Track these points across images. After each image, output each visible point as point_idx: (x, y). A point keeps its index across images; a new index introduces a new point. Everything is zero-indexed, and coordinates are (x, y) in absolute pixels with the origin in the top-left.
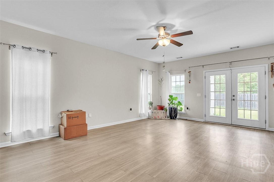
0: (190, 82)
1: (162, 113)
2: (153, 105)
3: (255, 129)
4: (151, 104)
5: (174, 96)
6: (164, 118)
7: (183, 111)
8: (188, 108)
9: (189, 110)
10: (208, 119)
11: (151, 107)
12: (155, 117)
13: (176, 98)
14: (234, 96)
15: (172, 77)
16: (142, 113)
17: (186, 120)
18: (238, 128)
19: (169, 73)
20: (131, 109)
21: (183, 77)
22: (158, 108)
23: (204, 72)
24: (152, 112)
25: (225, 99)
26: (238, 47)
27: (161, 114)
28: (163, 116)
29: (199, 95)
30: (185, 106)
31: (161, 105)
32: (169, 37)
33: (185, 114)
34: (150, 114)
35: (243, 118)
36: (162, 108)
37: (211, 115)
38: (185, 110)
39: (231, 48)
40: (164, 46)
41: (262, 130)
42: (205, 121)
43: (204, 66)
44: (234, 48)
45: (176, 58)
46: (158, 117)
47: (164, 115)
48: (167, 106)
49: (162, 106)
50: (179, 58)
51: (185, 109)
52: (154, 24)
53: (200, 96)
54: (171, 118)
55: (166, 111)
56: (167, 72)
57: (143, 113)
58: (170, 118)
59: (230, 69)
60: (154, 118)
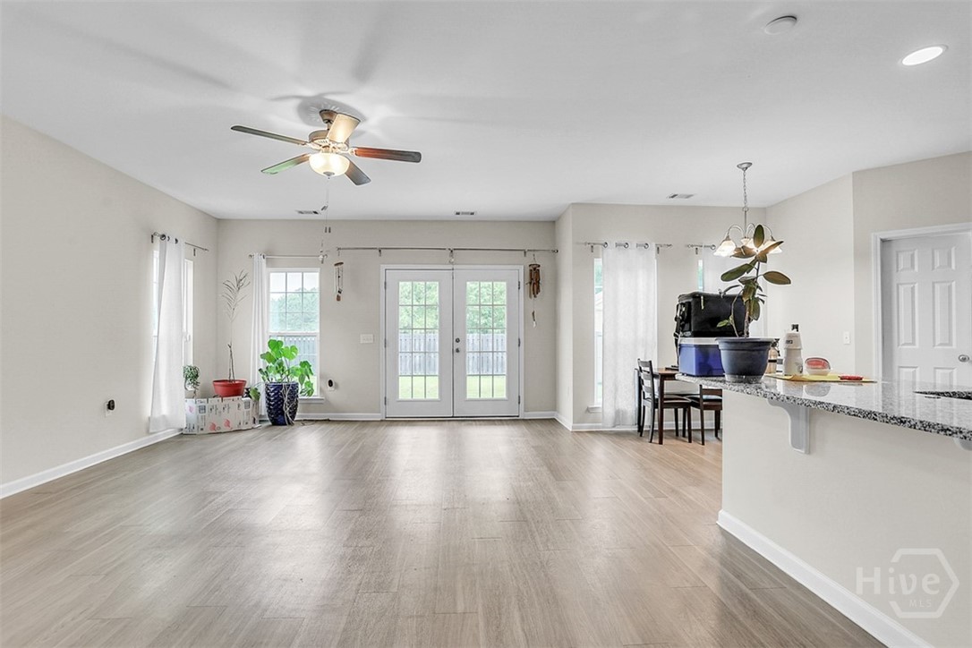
0: (338, 298)
1: (242, 406)
2: (198, 379)
3: (501, 420)
4: (193, 375)
5: (286, 344)
6: (250, 425)
7: (316, 394)
8: (331, 383)
9: (337, 387)
10: (393, 412)
11: (190, 388)
12: (214, 426)
13: (294, 348)
14: (458, 341)
15: (272, 274)
16: (156, 415)
17: (328, 421)
18: (471, 425)
19: (264, 261)
20: (111, 406)
21: (312, 280)
22: (220, 389)
23: (383, 267)
24: (202, 409)
25: (437, 350)
26: (472, 214)
27: (236, 410)
28: (246, 418)
29: (365, 338)
30: (322, 377)
31: (232, 378)
32: (349, 152)
33: (322, 404)
34: (194, 415)
35: (478, 397)
36: (234, 389)
37: (401, 398)
38: (321, 391)
39: (458, 214)
40: (329, 174)
41: (514, 420)
42: (384, 419)
43: (382, 251)
44: (463, 213)
45: (297, 213)
46: (228, 423)
47: (248, 413)
48: (256, 381)
49: (234, 380)
50: (307, 212)
51: (323, 387)
52: (308, 92)
53: (372, 341)
54: (275, 423)
55: (258, 397)
56: (256, 255)
57: (164, 416)
58: (270, 423)
59: (450, 267)
60: (207, 430)
